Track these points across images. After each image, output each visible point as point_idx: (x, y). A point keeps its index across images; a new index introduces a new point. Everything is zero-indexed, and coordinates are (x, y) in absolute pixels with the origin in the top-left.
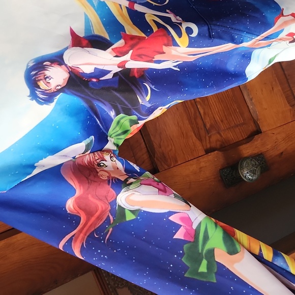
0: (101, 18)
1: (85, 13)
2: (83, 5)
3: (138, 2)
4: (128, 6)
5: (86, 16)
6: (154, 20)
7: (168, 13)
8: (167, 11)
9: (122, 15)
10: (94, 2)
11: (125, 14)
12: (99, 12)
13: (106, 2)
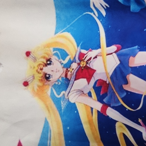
0: (65, 127)
1: (46, 119)
2: (47, 107)
3: (111, 105)
4: (100, 110)
5: (46, 123)
6: (124, 135)
7: (139, 124)
8: (140, 120)
9: (90, 122)
10: (62, 103)
11: (94, 121)
12: (65, 118)
13: (77, 104)
